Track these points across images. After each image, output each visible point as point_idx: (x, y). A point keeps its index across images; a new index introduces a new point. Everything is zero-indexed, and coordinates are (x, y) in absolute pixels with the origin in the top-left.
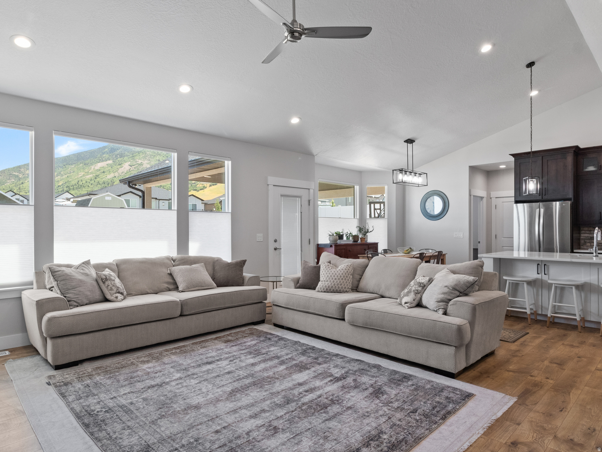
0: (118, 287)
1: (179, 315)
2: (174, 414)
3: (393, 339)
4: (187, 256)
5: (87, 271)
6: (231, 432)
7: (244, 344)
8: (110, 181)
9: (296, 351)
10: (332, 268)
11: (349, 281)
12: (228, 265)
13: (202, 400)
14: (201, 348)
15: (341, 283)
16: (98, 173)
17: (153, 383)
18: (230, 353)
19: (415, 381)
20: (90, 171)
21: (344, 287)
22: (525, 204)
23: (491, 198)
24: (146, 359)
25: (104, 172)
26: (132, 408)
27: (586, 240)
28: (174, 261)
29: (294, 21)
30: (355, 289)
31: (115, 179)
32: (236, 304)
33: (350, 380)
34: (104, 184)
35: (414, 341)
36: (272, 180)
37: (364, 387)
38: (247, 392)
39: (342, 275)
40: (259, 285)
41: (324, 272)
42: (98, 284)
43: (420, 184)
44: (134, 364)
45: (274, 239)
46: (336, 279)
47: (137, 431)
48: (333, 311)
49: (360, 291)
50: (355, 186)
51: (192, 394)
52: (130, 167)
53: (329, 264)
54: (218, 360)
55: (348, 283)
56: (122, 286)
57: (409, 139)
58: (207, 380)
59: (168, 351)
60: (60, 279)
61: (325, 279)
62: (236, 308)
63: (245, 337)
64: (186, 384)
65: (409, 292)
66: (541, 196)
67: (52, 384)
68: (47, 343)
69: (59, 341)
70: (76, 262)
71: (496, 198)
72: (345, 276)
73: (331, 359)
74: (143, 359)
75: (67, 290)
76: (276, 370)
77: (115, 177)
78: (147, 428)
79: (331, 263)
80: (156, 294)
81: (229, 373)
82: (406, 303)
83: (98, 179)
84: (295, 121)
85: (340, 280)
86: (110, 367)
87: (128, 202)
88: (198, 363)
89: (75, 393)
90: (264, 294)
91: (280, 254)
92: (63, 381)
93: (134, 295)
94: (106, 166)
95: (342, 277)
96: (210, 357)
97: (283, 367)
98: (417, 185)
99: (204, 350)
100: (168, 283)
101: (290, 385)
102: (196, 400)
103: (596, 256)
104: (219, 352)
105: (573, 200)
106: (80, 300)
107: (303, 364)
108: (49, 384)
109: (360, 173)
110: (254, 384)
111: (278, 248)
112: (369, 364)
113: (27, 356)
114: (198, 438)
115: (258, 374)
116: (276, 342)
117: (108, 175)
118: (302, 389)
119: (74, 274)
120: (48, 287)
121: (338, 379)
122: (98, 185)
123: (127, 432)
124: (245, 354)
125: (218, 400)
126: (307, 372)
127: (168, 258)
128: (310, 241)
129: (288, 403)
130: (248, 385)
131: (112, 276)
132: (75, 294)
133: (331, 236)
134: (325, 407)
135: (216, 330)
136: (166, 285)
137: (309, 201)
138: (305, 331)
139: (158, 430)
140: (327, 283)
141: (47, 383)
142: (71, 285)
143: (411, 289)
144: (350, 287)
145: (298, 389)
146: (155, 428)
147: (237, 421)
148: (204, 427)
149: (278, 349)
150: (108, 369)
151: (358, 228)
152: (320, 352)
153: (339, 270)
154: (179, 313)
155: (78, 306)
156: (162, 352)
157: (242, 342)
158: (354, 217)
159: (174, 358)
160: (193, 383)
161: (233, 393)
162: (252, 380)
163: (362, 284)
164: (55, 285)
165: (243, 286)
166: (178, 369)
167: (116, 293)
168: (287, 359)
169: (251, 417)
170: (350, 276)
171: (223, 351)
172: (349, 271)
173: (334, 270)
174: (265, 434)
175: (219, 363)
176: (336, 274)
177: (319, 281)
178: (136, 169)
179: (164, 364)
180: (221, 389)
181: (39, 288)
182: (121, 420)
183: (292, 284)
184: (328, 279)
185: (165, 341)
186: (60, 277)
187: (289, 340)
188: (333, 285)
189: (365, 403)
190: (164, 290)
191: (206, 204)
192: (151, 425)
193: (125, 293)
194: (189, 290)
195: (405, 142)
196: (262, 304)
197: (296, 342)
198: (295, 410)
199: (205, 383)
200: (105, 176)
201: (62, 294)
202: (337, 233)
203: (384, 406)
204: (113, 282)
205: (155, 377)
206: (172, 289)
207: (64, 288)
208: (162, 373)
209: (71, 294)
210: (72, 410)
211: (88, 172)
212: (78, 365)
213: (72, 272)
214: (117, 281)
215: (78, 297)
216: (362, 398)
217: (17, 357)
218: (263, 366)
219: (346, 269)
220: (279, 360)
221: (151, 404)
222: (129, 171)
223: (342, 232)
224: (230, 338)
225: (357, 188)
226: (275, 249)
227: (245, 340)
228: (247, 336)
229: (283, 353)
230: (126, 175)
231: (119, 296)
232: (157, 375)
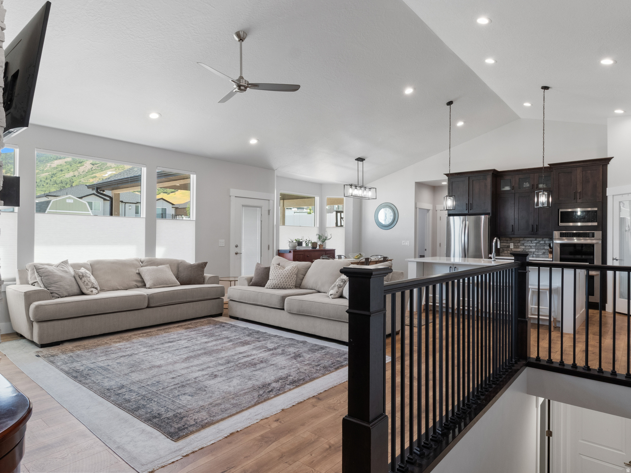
0: (93, 283)
1: (146, 307)
2: (142, 370)
3: (318, 322)
4: (154, 258)
5: (66, 269)
6: (183, 378)
7: (201, 330)
8: (68, 181)
9: (244, 333)
10: (279, 269)
11: (293, 280)
12: (191, 266)
13: (164, 362)
14: (165, 333)
15: (286, 281)
16: (55, 171)
17: (124, 354)
18: (188, 336)
19: (328, 350)
20: (45, 169)
21: (288, 284)
22: (461, 217)
23: (436, 211)
24: (117, 340)
25: (61, 170)
26: (109, 368)
27: (504, 249)
28: (142, 263)
29: (241, 77)
30: (299, 286)
31: (74, 178)
32: (197, 299)
33: (279, 350)
34: (62, 183)
35: (332, 322)
36: (234, 192)
37: (288, 354)
38: (198, 358)
39: (287, 275)
40: (218, 284)
41: (272, 272)
42: (76, 280)
43: (370, 197)
44: (108, 344)
45: (236, 244)
46: (282, 278)
47: (114, 379)
48: (276, 303)
49: (302, 288)
50: (316, 198)
51: (156, 360)
52: (93, 166)
53: (278, 265)
54: (178, 340)
55: (292, 281)
56: (96, 283)
57: (359, 158)
58: (168, 352)
59: (137, 335)
60: (43, 275)
61: (273, 278)
62: (197, 302)
63: (203, 325)
64: (151, 354)
65: (334, 286)
66: (468, 210)
67: (41, 356)
68: (33, 327)
69: (45, 324)
70: (56, 261)
71: (441, 210)
72: (290, 275)
73: (269, 338)
74: (115, 340)
75: (50, 284)
76: (224, 345)
77: (75, 176)
78: (121, 377)
79: (280, 264)
80: (126, 290)
81: (186, 347)
82: (331, 295)
83: (55, 178)
84: (253, 141)
85: (286, 279)
86: (87, 345)
87: (90, 204)
88: (161, 342)
89: (61, 361)
90: (222, 292)
91: (240, 258)
92: (50, 354)
93: (106, 290)
94: (65, 164)
95: (287, 276)
96: (172, 338)
97: (229, 344)
98: (368, 199)
99: (167, 334)
100: (136, 281)
101: (233, 353)
102: (158, 363)
103: (494, 261)
104: (179, 335)
105: (491, 215)
106: (61, 292)
107: (247, 342)
108: (38, 356)
109: (320, 186)
110: (205, 353)
111: (238, 252)
112: (298, 341)
113: (12, 340)
114: (159, 381)
115: (209, 348)
116: (229, 328)
117: (66, 174)
118: (240, 356)
119: (55, 271)
120: (30, 282)
121: (270, 350)
122: (54, 184)
123: (107, 380)
124: (201, 336)
125: (175, 363)
126: (248, 346)
127: (137, 260)
128: (269, 247)
129: (228, 363)
130: (200, 354)
131: (88, 274)
132: (56, 287)
133: (291, 243)
134: (255, 364)
135: (178, 320)
136: (135, 283)
137: (269, 211)
138: (254, 320)
139: (130, 378)
140: (274, 281)
141: (36, 356)
142: (53, 280)
143: (336, 284)
144: (293, 285)
145: (238, 356)
146: (127, 377)
147: (188, 373)
148: (164, 376)
149: (229, 333)
150: (86, 346)
151: (318, 236)
152: (263, 334)
153: (285, 270)
154: (146, 305)
155: (59, 298)
156: (131, 336)
157: (200, 328)
158: (315, 226)
159: (141, 339)
160: (157, 354)
161: (187, 359)
162: (204, 351)
163: (305, 282)
164: (39, 280)
165: (204, 284)
166: (145, 346)
167: (91, 288)
168: (234, 339)
169: (199, 370)
170: (294, 275)
171: (183, 335)
172: (293, 272)
173: (281, 270)
174: (208, 378)
175: (178, 342)
176: (282, 274)
177: (269, 279)
178: (99, 168)
179: (133, 343)
180: (179, 356)
181: (22, 283)
182: (101, 374)
183: (246, 283)
184: (275, 278)
185: (134, 328)
186: (43, 273)
187: (239, 327)
188: (279, 283)
189: (285, 362)
190: (133, 287)
191: (176, 208)
192: (124, 376)
193: (99, 288)
194: (155, 287)
195: (356, 160)
196: (220, 299)
197: (245, 328)
198: (233, 366)
199: (167, 354)
200: (63, 175)
201: (46, 287)
202: (296, 240)
203: (298, 363)
204: (89, 278)
205: (126, 351)
206: (140, 286)
207: (47, 282)
208: (132, 348)
209: (53, 288)
210: (62, 370)
211: (43, 170)
212: (59, 345)
213: (54, 269)
214: (92, 278)
215: (59, 290)
216: (284, 359)
217: (3, 341)
218: (214, 343)
219: (291, 270)
220: (228, 340)
221: (123, 365)
222: (91, 170)
223: (302, 239)
224: (190, 326)
225: (317, 199)
226: (236, 254)
227: (203, 327)
228: (204, 325)
229: (232, 335)
230: (87, 174)
231: (94, 291)
232: (128, 349)
